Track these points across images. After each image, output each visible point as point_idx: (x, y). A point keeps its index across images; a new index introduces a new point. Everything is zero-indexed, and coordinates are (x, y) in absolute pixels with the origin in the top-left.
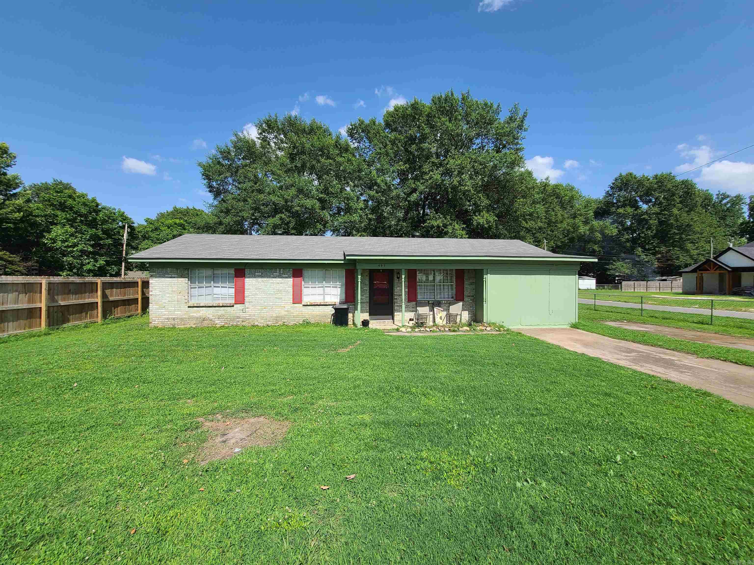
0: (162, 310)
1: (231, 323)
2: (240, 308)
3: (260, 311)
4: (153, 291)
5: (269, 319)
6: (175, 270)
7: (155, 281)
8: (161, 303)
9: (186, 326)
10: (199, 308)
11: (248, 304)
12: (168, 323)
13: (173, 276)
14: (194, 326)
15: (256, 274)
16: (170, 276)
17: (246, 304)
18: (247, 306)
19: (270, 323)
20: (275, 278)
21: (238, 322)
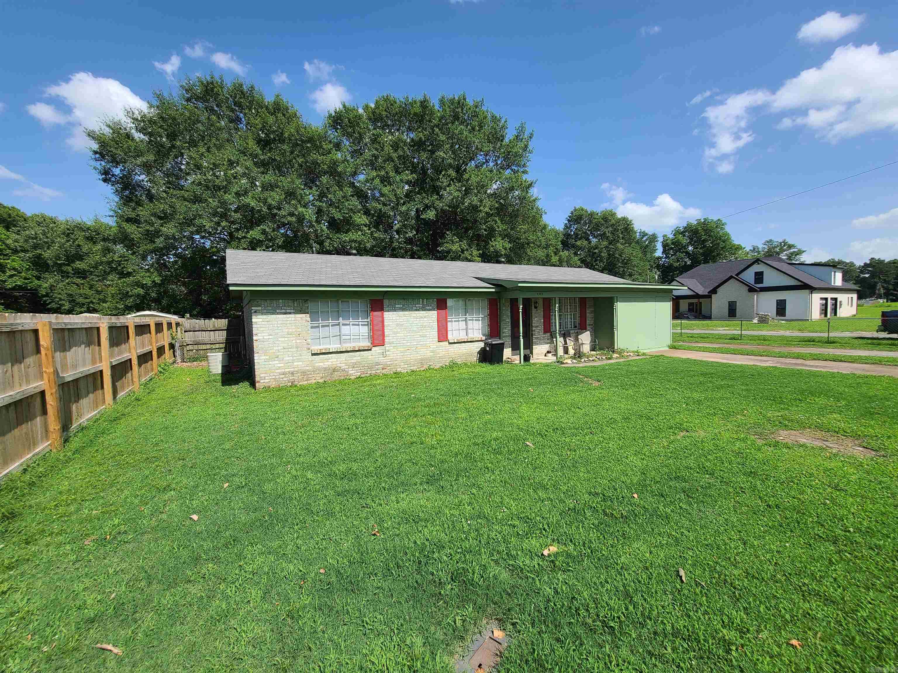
0: (274, 363)
1: (369, 372)
2: (380, 351)
3: (402, 354)
4: (259, 335)
5: (413, 363)
6: (290, 303)
7: (261, 320)
8: (273, 351)
9: (311, 381)
10: (327, 356)
11: (389, 345)
12: (285, 379)
13: (288, 311)
14: (321, 381)
15: (397, 306)
16: (284, 311)
17: (386, 345)
18: (387, 348)
19: (414, 368)
20: (418, 310)
21: (378, 370)
